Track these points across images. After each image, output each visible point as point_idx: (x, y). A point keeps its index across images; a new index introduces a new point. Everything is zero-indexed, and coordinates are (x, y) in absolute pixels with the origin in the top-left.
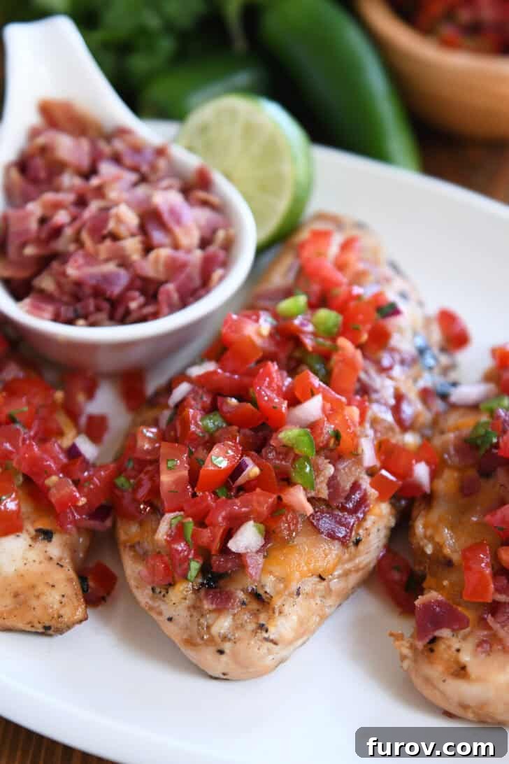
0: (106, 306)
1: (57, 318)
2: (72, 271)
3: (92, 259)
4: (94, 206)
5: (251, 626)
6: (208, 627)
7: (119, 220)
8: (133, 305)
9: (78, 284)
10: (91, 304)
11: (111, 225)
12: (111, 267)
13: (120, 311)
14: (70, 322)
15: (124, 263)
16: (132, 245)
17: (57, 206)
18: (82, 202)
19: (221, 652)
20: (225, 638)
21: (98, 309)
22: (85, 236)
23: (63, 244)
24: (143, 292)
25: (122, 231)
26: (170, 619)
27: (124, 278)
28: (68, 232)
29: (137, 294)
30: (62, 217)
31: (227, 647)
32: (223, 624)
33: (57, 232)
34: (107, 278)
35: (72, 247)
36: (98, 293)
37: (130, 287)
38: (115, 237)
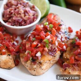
0: (19, 24)
1: (11, 25)
2: (14, 18)
3: (17, 17)
4: (17, 10)
5: (39, 67)
6: (33, 67)
7: (21, 12)
8: (23, 24)
9: (15, 20)
10: (17, 23)
11: (20, 12)
12: (19, 18)
13: (21, 25)
14: (13, 26)
15: (22, 18)
16: (23, 15)
17: (12, 10)
18: (15, 9)
19: (35, 71)
20: (35, 68)
21: (18, 24)
22: (16, 14)
23: (13, 15)
24: (24, 22)
25: (21, 13)
26: (27, 66)
27: (21, 20)
28: (13, 13)
29: (23, 22)
30: (12, 11)
31: (35, 70)
32: (35, 66)
33: (12, 13)
34: (19, 20)
35: (14, 15)
36: (18, 22)
37: (22, 21)
38: (20, 14)
